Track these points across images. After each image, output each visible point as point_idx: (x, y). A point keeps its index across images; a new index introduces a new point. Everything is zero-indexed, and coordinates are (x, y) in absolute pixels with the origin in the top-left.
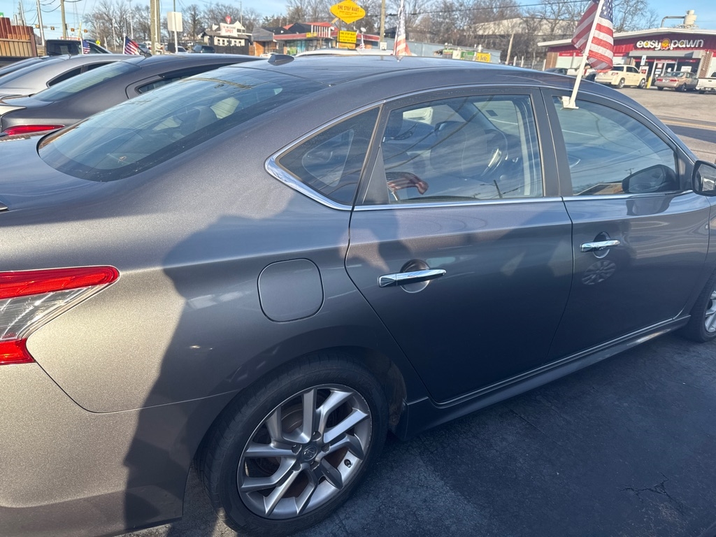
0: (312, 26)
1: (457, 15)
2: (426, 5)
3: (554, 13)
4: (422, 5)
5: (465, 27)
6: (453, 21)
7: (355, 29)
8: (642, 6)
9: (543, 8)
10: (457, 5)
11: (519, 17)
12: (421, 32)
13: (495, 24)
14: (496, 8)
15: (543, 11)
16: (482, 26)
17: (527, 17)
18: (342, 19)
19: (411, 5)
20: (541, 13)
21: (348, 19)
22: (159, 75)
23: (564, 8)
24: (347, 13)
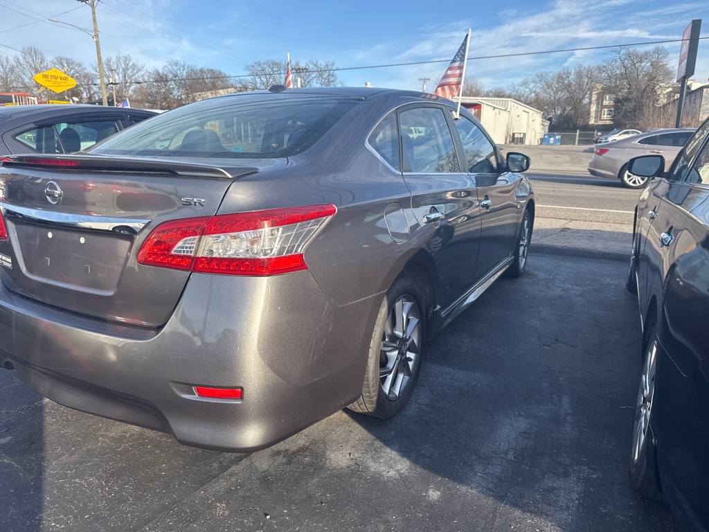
0: (13, 96)
1: (172, 85)
2: (136, 76)
3: (264, 84)
4: (132, 76)
5: (183, 97)
6: (170, 91)
7: (67, 98)
8: (333, 79)
9: (253, 79)
10: (171, 76)
11: (233, 87)
12: (139, 102)
13: (212, 93)
14: (207, 78)
15: (254, 82)
16: (200, 95)
17: (240, 88)
18: (49, 88)
19: (121, 76)
20: (252, 83)
21: (57, 88)
22: (34, 123)
23: (271, 80)
24: (55, 82)
